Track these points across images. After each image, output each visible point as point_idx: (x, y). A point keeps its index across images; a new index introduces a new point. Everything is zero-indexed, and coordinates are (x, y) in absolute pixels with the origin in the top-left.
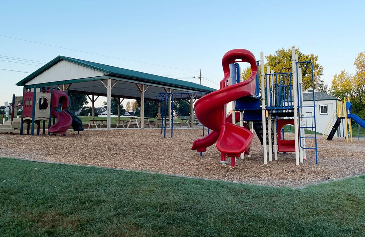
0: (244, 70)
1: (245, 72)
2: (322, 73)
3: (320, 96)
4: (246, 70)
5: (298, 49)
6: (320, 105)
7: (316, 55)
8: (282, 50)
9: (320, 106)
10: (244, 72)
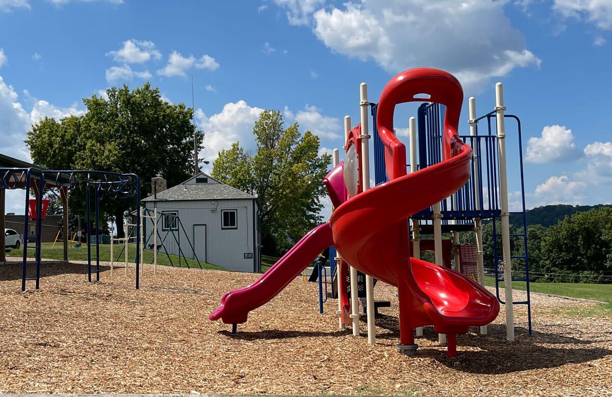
0: (34, 125)
1: (35, 130)
2: (201, 145)
3: (222, 190)
4: (37, 125)
5: (156, 92)
6: (222, 210)
7: (189, 107)
8: (124, 89)
9: (223, 212)
10: (32, 131)
